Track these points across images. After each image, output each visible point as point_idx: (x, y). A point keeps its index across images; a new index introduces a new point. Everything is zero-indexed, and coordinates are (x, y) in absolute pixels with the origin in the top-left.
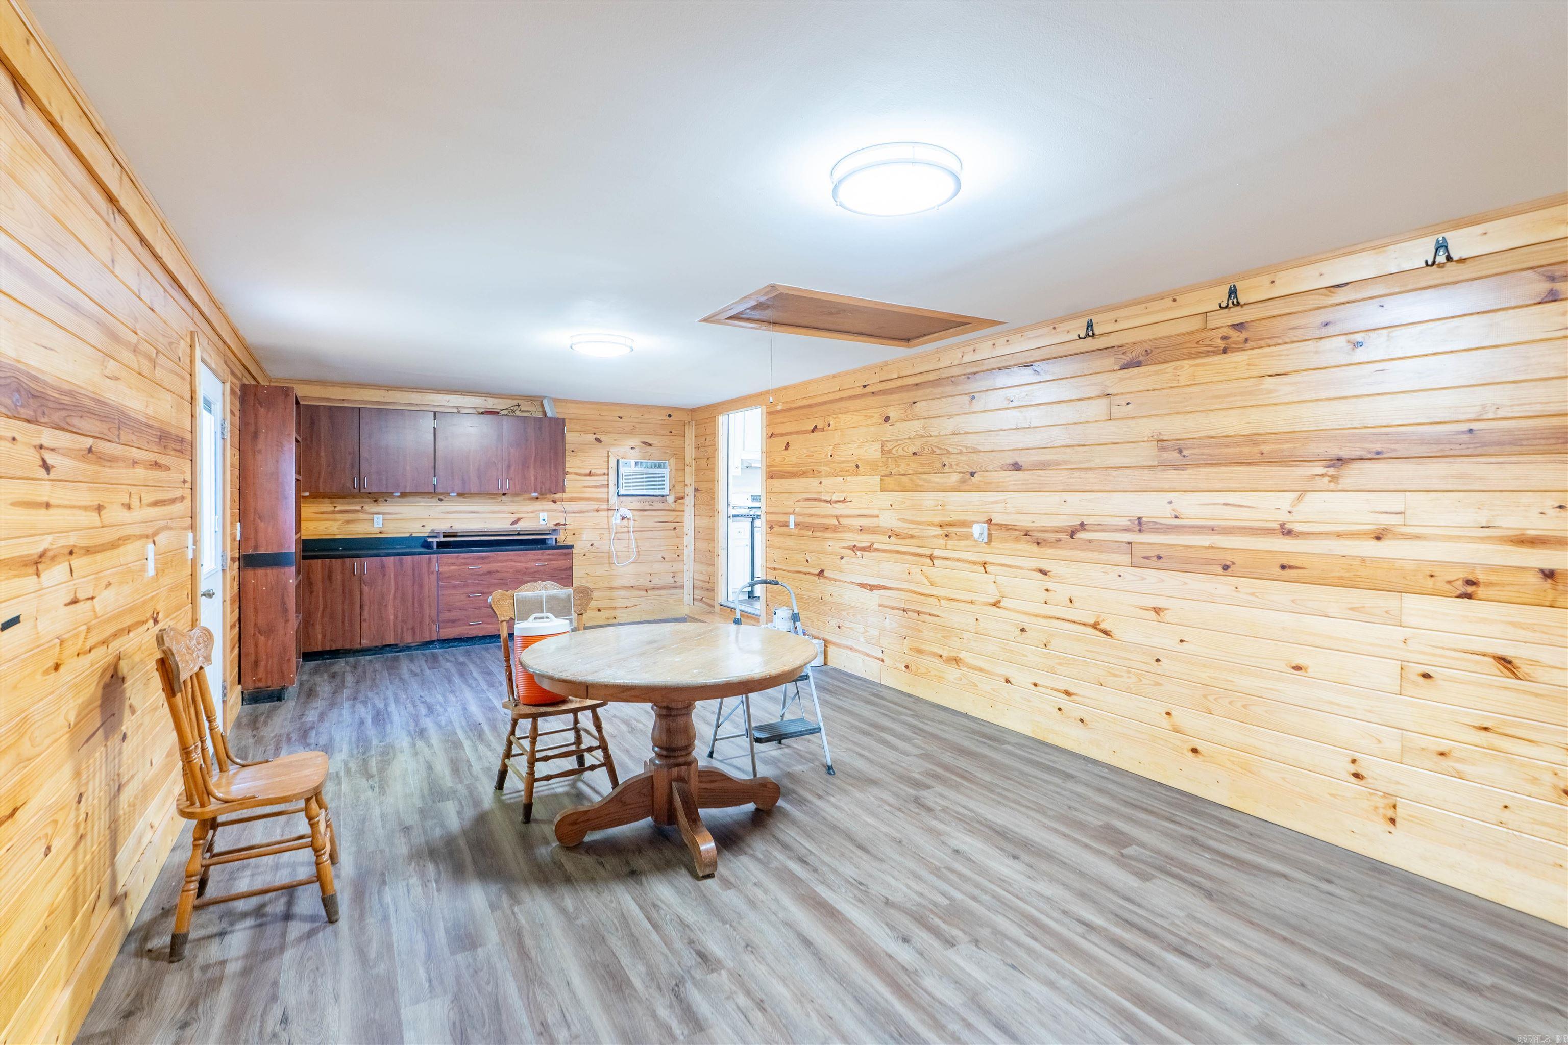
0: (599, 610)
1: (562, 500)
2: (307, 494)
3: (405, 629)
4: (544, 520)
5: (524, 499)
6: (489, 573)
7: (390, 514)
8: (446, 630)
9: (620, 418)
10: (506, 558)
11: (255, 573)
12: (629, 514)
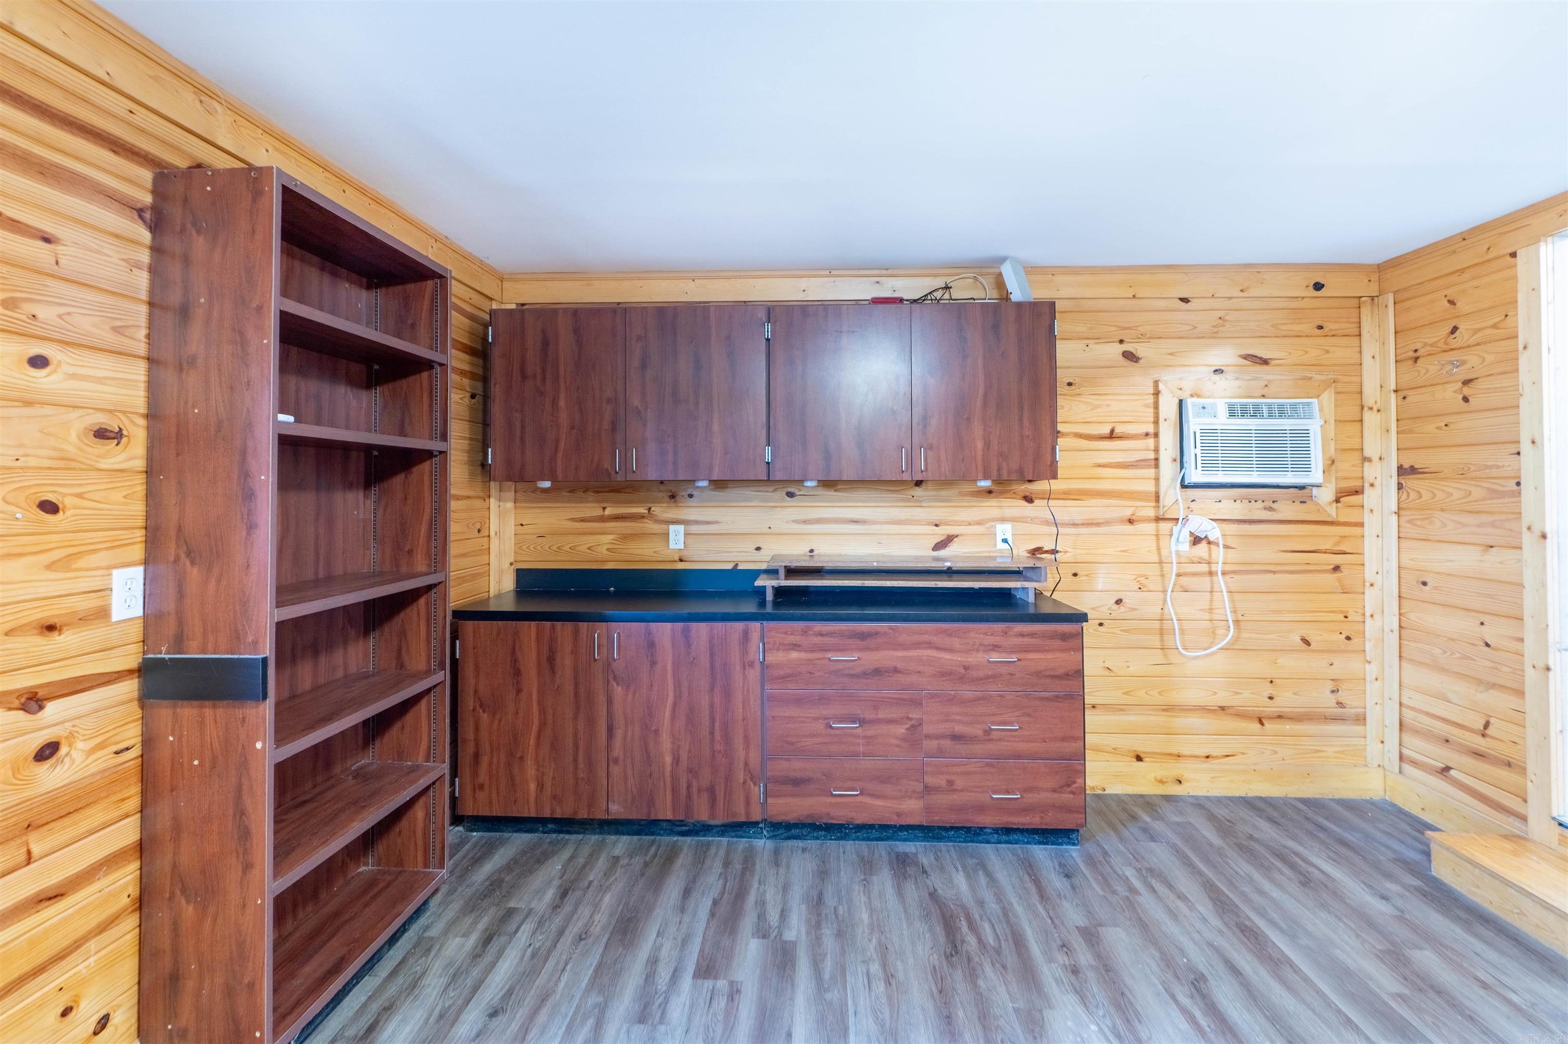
0: (1139, 758)
1: (1048, 496)
2: (547, 484)
3: (694, 790)
4: (1005, 541)
5: (961, 494)
6: (877, 672)
7: (697, 522)
8: (781, 801)
9: (1185, 300)
10: (917, 638)
11: (175, 716)
12: (1215, 532)
